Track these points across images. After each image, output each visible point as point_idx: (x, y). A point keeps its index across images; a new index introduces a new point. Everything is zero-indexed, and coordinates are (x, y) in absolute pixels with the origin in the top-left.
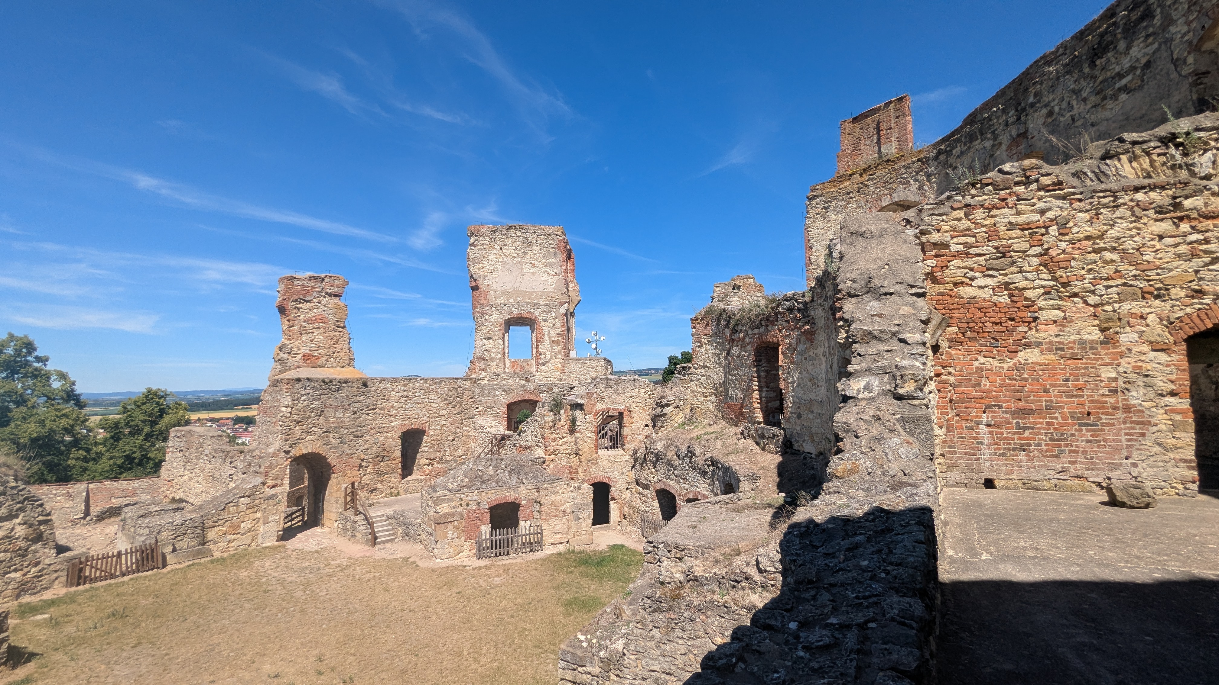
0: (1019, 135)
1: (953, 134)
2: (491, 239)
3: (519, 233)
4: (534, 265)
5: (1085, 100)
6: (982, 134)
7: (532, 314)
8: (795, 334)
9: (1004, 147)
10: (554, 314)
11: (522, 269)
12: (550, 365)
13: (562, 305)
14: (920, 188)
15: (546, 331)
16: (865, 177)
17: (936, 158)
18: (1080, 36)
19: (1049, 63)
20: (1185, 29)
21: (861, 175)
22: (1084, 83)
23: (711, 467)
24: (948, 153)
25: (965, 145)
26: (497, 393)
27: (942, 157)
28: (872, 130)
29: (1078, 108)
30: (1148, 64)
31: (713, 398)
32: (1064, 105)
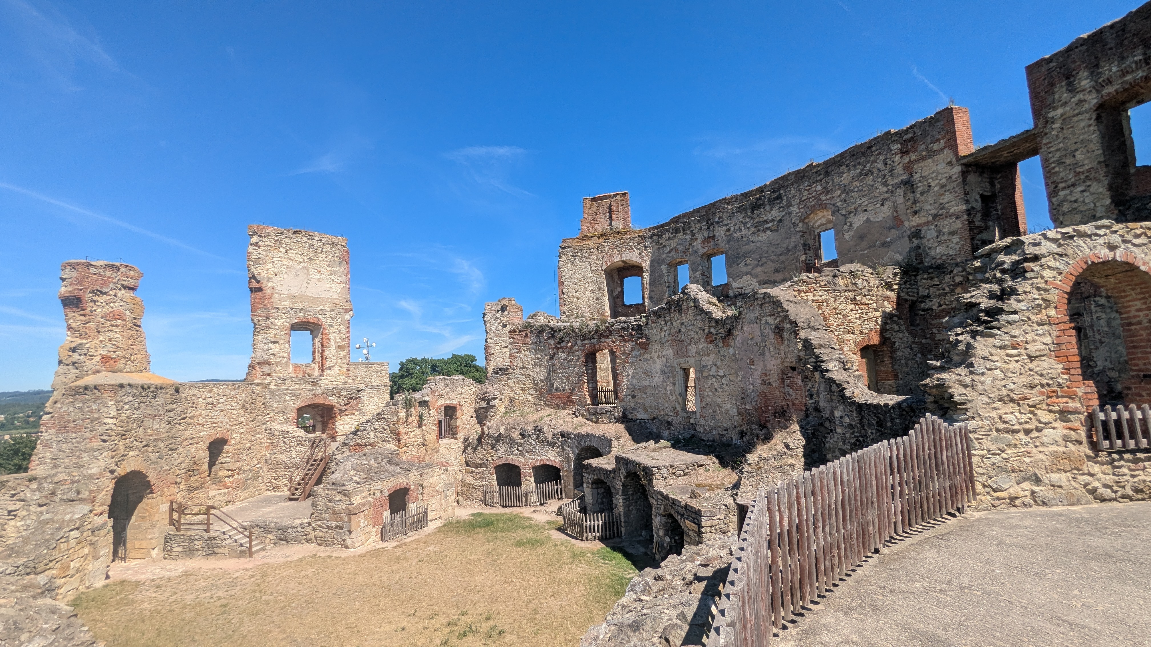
0: (709, 237)
1: (663, 225)
2: (276, 241)
3: (305, 239)
4: (319, 271)
5: (748, 228)
6: (684, 230)
7: (319, 320)
8: (630, 345)
9: (699, 241)
10: (339, 321)
11: (308, 274)
12: (336, 369)
13: (348, 312)
14: (640, 254)
15: (332, 336)
16: (602, 240)
17: (651, 237)
18: (745, 195)
19: (728, 203)
20: (798, 211)
21: (599, 238)
22: (747, 220)
23: (560, 439)
24: (660, 236)
25: (672, 233)
26: (288, 398)
27: (655, 238)
28: (605, 208)
29: (744, 232)
30: (780, 221)
31: (532, 391)
32: (736, 228)
